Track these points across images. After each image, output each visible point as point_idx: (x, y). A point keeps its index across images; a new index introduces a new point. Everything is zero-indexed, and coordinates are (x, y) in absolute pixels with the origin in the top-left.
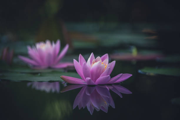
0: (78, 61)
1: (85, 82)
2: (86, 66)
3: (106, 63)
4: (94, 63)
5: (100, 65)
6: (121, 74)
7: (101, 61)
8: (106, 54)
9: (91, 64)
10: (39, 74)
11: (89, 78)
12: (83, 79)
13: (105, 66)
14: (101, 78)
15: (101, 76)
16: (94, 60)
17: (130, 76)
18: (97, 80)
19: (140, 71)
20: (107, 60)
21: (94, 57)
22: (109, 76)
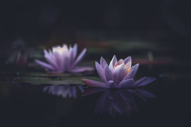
0: (100, 64)
1: (107, 86)
2: (109, 68)
3: (129, 66)
4: (116, 66)
5: (123, 68)
6: (145, 77)
7: (123, 64)
8: (129, 57)
9: (114, 66)
10: (58, 78)
11: (112, 81)
12: (105, 82)
13: (129, 69)
14: (124, 81)
15: (124, 79)
16: (117, 63)
17: (154, 80)
18: (120, 83)
19: (160, 76)
20: (130, 63)
21: (116, 60)
22: (133, 80)
